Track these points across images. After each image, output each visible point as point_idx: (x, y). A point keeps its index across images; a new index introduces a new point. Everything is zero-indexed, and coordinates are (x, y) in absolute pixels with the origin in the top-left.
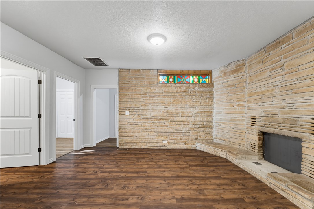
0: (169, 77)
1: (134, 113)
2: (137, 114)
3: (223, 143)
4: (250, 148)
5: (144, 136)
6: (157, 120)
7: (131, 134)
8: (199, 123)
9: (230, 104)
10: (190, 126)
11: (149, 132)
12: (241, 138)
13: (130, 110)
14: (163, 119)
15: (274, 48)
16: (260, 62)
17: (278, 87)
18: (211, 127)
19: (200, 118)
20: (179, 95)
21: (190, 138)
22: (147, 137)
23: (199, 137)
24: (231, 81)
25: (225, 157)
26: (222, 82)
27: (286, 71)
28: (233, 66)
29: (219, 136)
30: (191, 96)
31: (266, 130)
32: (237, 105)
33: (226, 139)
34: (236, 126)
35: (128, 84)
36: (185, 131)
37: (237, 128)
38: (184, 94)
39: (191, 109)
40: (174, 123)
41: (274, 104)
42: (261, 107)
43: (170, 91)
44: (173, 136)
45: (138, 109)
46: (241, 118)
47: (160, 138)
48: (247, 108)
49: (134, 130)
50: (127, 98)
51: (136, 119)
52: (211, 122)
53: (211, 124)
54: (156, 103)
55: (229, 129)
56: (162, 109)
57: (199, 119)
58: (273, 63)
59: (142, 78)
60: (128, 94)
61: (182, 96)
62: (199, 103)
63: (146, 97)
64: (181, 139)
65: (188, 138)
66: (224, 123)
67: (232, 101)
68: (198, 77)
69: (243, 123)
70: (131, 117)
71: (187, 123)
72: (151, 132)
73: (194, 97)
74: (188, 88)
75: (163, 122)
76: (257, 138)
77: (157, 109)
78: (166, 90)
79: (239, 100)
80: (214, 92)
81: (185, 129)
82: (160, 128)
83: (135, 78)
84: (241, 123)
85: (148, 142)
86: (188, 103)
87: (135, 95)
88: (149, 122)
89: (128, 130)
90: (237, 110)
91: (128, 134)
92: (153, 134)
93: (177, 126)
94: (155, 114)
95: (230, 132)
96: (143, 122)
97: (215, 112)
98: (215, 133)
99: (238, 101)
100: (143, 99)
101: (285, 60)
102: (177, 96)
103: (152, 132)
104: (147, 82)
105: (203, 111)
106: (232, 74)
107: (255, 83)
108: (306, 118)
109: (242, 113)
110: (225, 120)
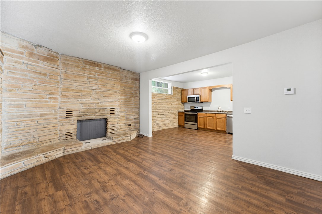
3: (24, 149)
4: (64, 138)
9: (39, 96)
12: (54, 132)
15: (91, 65)
17: (94, 90)
24: (40, 67)
26: (25, 62)
27: (99, 83)
31: (85, 118)
32: (49, 98)
34: (48, 121)
37: (48, 123)
41: (91, 100)
42: (79, 102)
46: (53, 112)
48: (61, 102)
55: (38, 127)
58: (90, 74)
66: (29, 120)
67: (43, 92)
69: (55, 117)
76: (74, 127)
79: (52, 93)
84: (54, 117)
90: (49, 103)
95: (38, 130)
98: (8, 139)
101: (99, 77)
106: (43, 60)
107: (72, 81)
108: (109, 108)
109: (54, 106)
110: (30, 116)
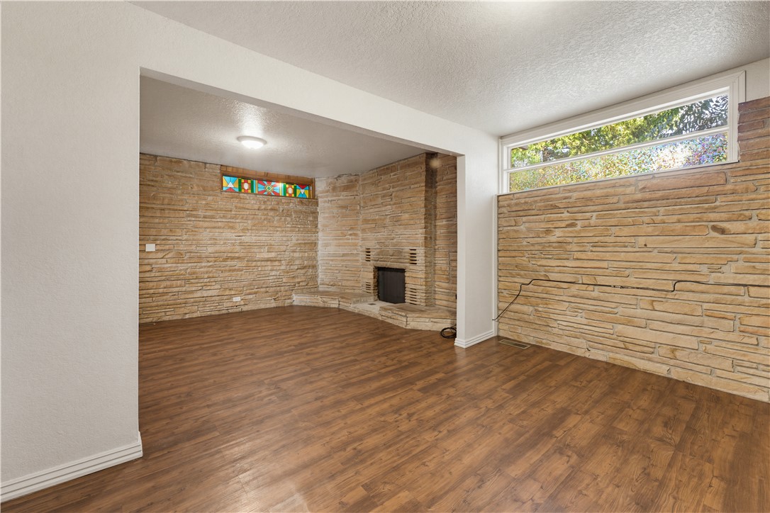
0: (243, 181)
1: (167, 247)
2: (176, 248)
3: (332, 289)
4: (365, 290)
5: (192, 292)
6: (221, 259)
7: (161, 291)
8: (297, 262)
9: (342, 233)
10: (283, 267)
11: (203, 284)
12: (355, 278)
13: (158, 242)
14: (233, 258)
15: (385, 174)
16: (373, 184)
17: (389, 216)
18: (314, 267)
19: (298, 253)
20: (263, 215)
21: (282, 288)
22: (199, 294)
23: (297, 285)
24: (341, 199)
25: (336, 306)
26: (330, 199)
27: (394, 201)
28: (344, 180)
29: (327, 281)
30: (283, 218)
31: (381, 264)
32: (351, 235)
33: (336, 283)
34: (350, 264)
35: (153, 186)
36: (275, 277)
37: (351, 266)
38: (271, 213)
39: (285, 239)
40: (254, 264)
41: (385, 234)
42: (375, 238)
43: (247, 206)
44: (252, 287)
45: (177, 240)
46: (355, 252)
47: (227, 293)
48: (362, 238)
49: (168, 283)
50: (150, 215)
51: (172, 260)
52: (315, 259)
53: (315, 263)
54: (219, 228)
55: (341, 268)
56: (231, 240)
57: (297, 255)
58: (384, 189)
59: (186, 177)
60: (153, 208)
61: (269, 217)
62: (297, 230)
63: (195, 216)
64: (267, 292)
65: (279, 288)
66: (334, 260)
67: (344, 229)
68: (293, 187)
69: (357, 258)
70: (160, 255)
71: (277, 263)
72: (208, 284)
73: (288, 219)
74: (278, 204)
75: (232, 263)
76: (371, 275)
77: (220, 240)
78: (239, 205)
80: (318, 213)
81: (273, 273)
82: (227, 274)
83: (169, 176)
84: (355, 258)
85: (201, 303)
86: (279, 229)
87: (170, 209)
88: (203, 264)
89: (151, 284)
90: (350, 241)
91: (152, 291)
92: (212, 288)
93: (260, 269)
94: (217, 248)
95: (341, 272)
96: (190, 265)
97: (320, 243)
98: (321, 276)
99: (352, 229)
100: (189, 219)
101: (393, 190)
102: (259, 217)
103: (211, 284)
104: (198, 185)
105: (303, 242)
106: (343, 191)
107: (369, 207)
108: (407, 249)
109: (356, 245)
110: (334, 255)
